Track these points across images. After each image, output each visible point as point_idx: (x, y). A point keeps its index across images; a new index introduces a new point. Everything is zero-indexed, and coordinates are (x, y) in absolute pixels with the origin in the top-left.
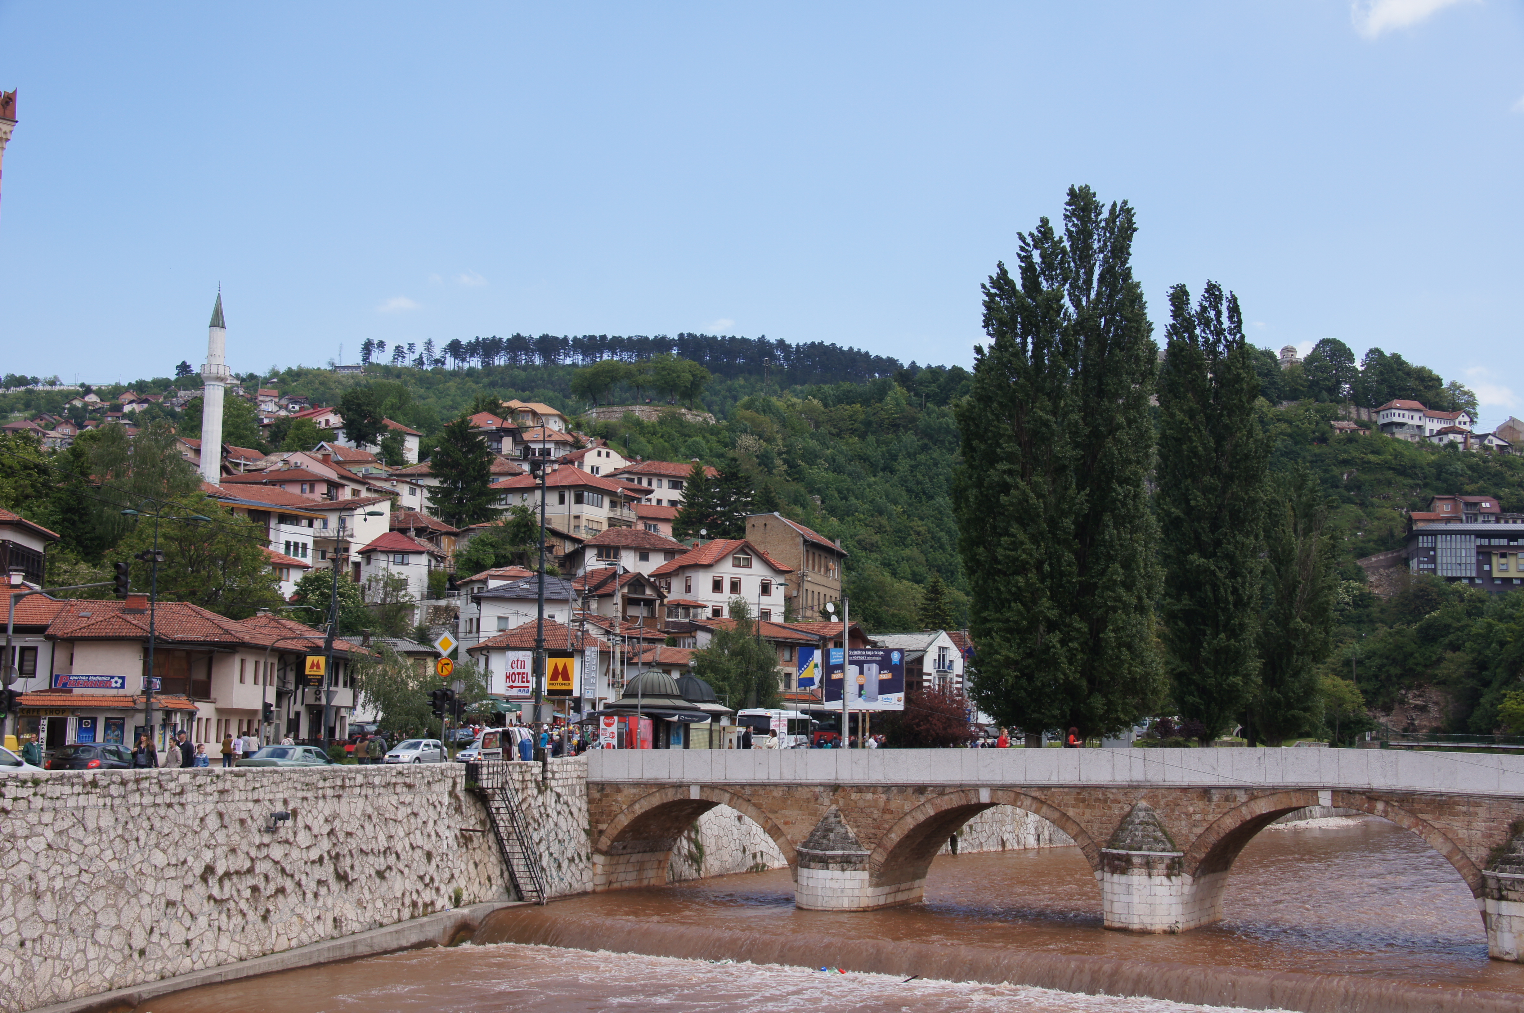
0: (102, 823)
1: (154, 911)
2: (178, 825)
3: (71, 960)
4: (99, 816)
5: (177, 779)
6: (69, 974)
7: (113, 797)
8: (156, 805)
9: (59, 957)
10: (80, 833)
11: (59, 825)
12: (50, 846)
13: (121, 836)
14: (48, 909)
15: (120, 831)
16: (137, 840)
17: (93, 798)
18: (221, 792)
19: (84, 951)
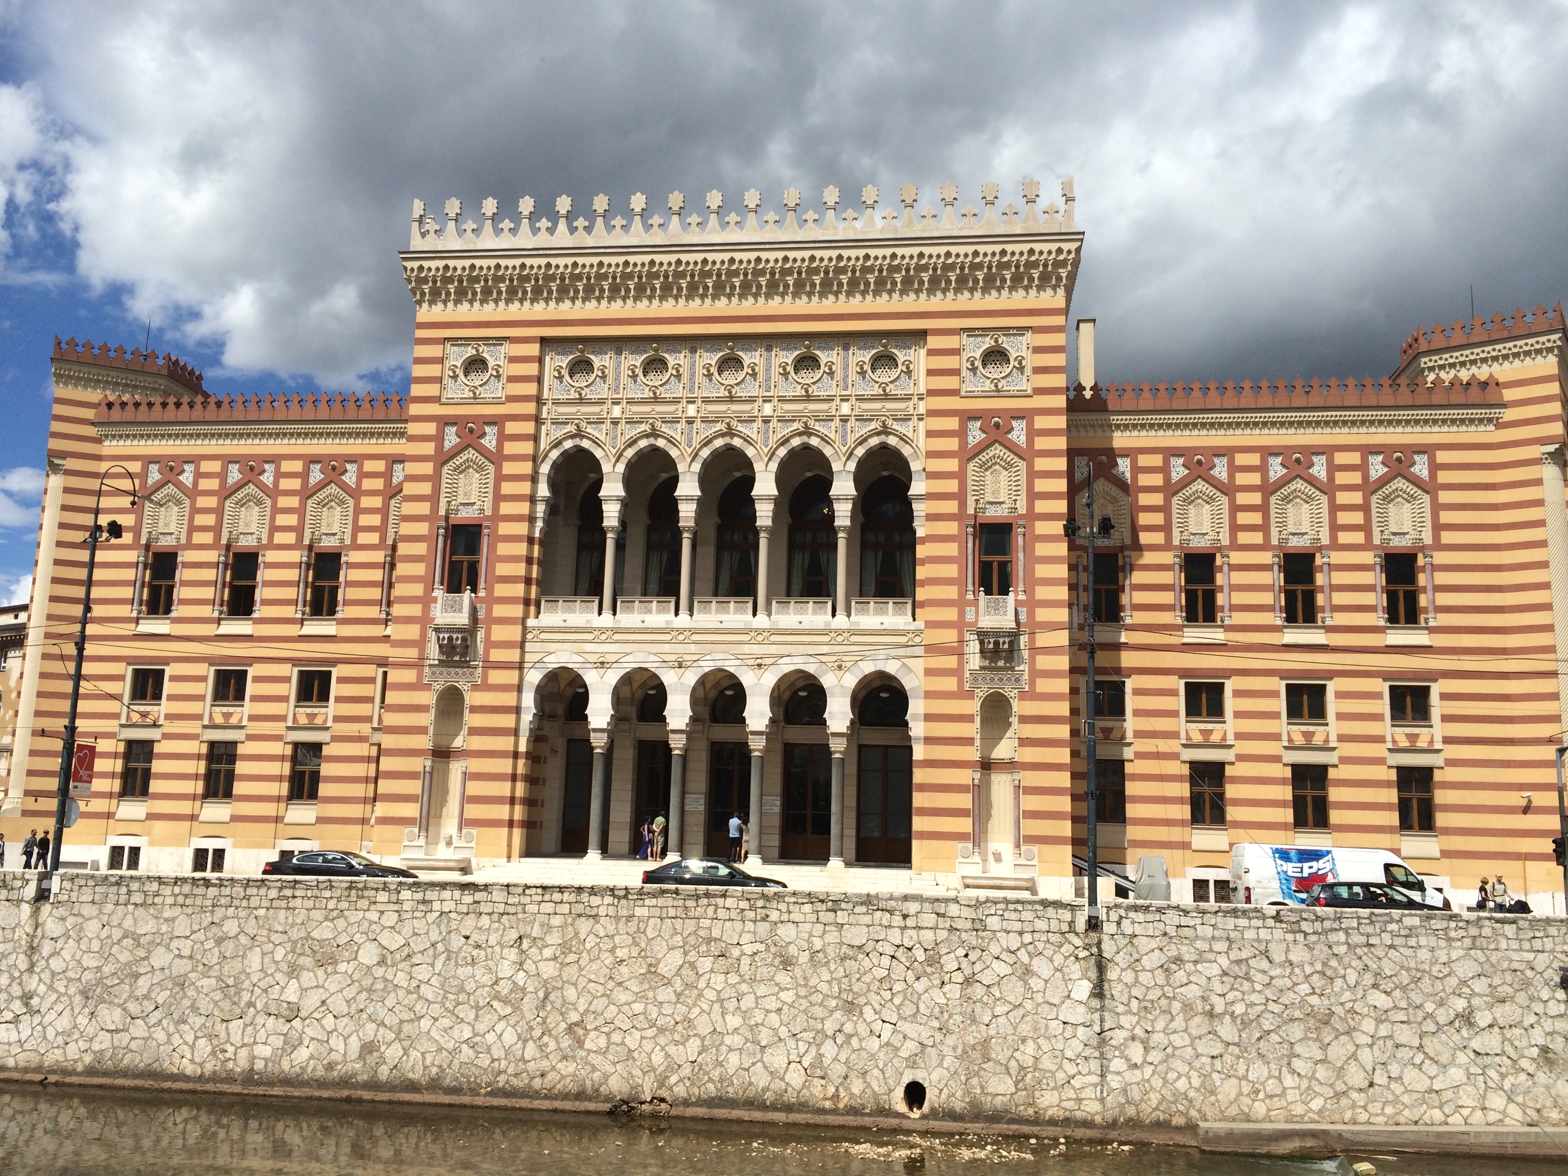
0: (1292, 957)
1: (1377, 1053)
2: (1408, 969)
3: (1263, 1084)
4: (1288, 950)
5: (1400, 921)
6: (1261, 1096)
7: (1306, 934)
8: (1369, 945)
9: (1245, 1077)
10: (1264, 964)
11: (1235, 955)
12: (1225, 973)
13: (1323, 973)
14: (1227, 1030)
15: (1319, 967)
16: (1344, 977)
17: (1278, 933)
18: (1477, 939)
19: (1279, 1078)
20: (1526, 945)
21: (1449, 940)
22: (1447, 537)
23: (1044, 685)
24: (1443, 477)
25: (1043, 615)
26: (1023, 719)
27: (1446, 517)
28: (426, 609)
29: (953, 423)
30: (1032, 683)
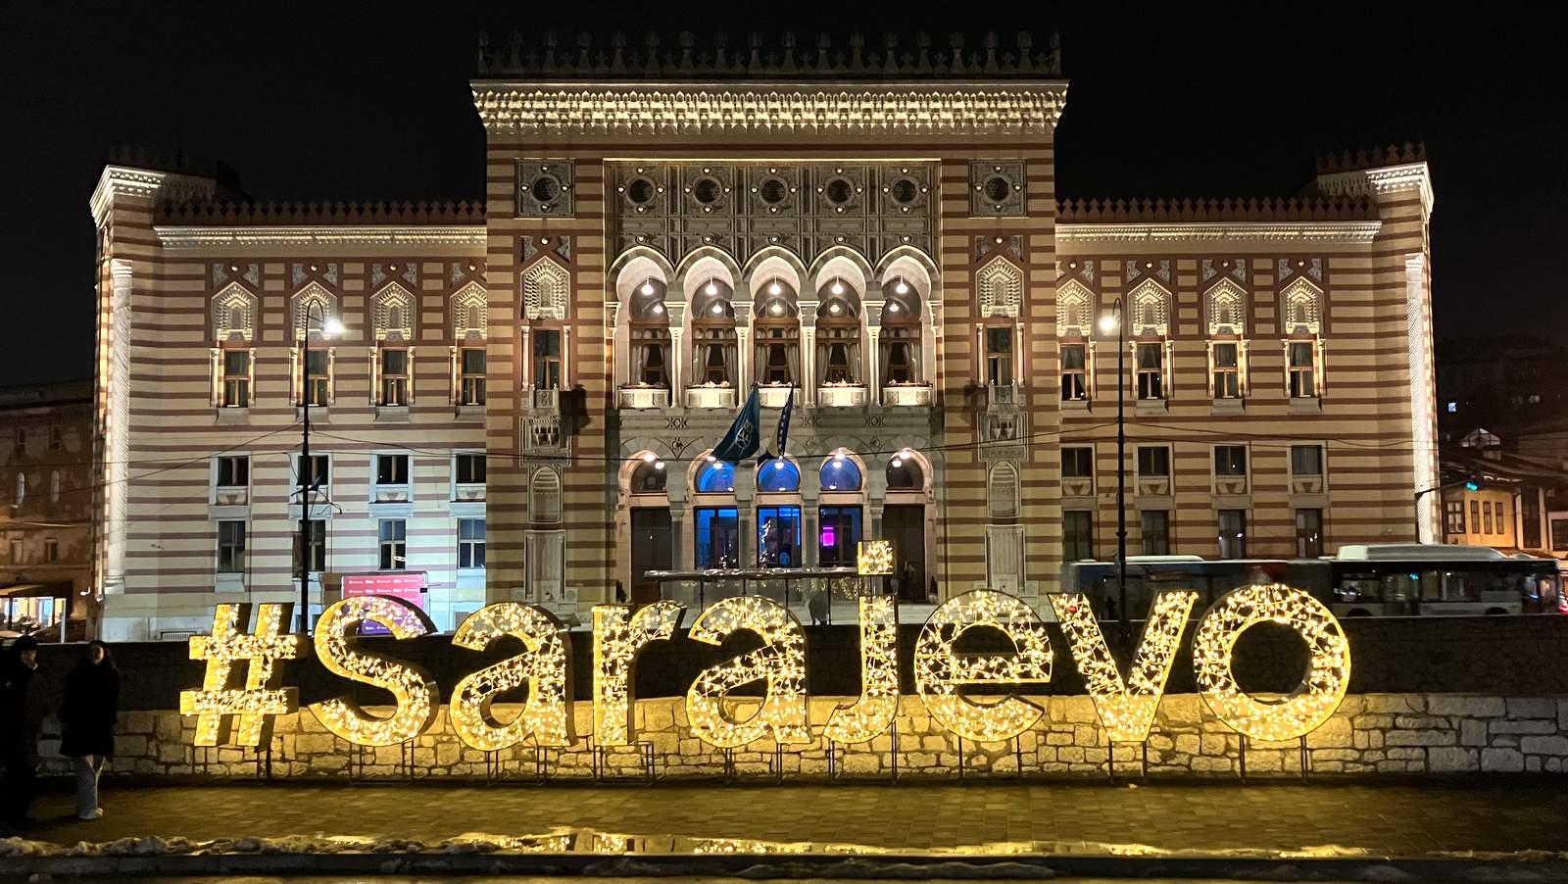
22: (1336, 328)
23: (1040, 456)
24: (1334, 279)
25: (1039, 400)
26: (1025, 484)
27: (1335, 312)
28: (517, 403)
29: (964, 241)
30: (1031, 456)
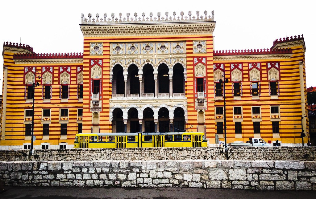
0: (260, 155)
2: (279, 156)
4: (259, 154)
7: (262, 151)
8: (273, 152)
10: (255, 157)
11: (250, 155)
12: (249, 158)
13: (265, 157)
15: (264, 156)
17: (258, 151)
18: (290, 151)
20: (299, 151)
21: (286, 151)
22: (282, 79)
23: (210, 109)
24: (281, 67)
25: (209, 96)
26: (206, 115)
27: (282, 75)
28: (90, 97)
29: (192, 59)
